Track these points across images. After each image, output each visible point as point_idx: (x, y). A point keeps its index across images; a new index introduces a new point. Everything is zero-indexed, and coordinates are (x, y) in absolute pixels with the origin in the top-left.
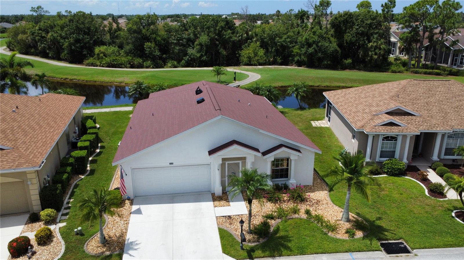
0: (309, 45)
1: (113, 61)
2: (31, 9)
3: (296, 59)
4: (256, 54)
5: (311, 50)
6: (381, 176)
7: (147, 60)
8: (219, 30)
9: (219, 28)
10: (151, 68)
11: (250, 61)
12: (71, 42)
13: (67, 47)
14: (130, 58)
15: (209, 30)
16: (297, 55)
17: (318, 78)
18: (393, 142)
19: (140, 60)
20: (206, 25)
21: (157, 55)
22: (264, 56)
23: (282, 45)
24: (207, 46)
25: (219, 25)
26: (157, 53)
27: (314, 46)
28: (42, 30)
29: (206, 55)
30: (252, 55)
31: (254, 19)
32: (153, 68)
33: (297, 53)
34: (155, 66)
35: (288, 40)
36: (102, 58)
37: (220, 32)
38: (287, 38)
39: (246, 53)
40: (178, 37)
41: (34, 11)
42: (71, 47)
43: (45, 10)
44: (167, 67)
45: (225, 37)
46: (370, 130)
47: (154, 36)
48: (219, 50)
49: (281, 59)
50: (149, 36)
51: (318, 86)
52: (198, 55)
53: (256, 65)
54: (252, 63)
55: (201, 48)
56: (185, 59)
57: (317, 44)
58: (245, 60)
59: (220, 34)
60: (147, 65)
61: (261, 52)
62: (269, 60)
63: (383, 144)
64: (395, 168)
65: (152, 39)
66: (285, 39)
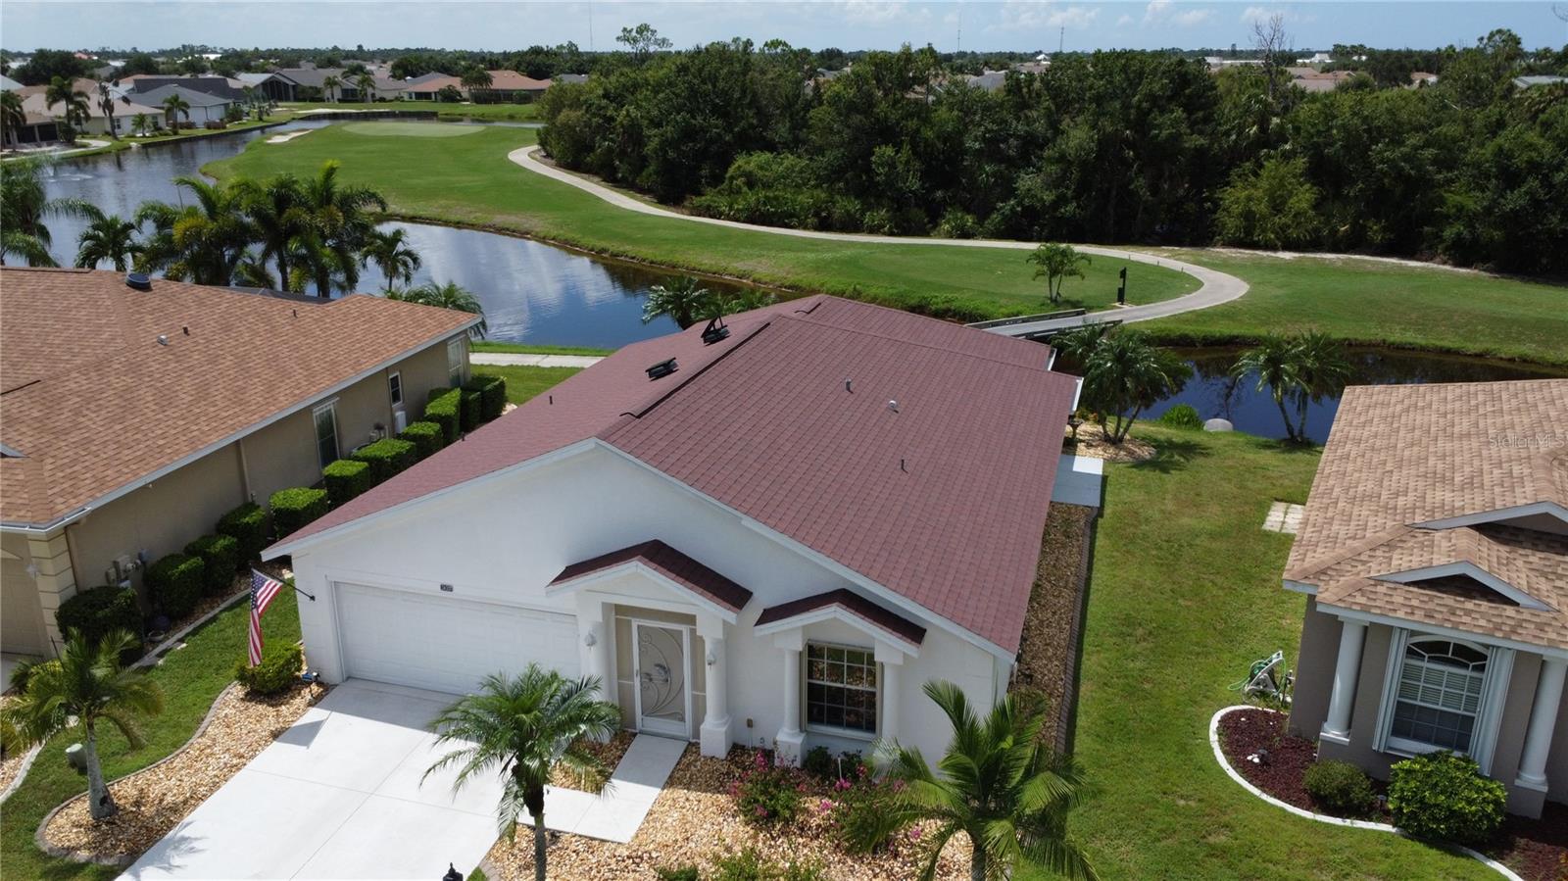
0: (1511, 178)
1: (765, 204)
2: (622, 34)
3: (1449, 233)
4: (1277, 206)
5: (1515, 200)
6: (1360, 824)
7: (880, 205)
8: (1139, 107)
9: (1140, 101)
10: (885, 234)
11: (1249, 232)
12: (667, 138)
13: (655, 151)
14: (823, 195)
15: (1098, 106)
16: (1458, 218)
17: (1494, 320)
18: (1468, 673)
19: (854, 205)
20: (1091, 87)
21: (911, 191)
22: (1311, 213)
23: (1400, 171)
24: (1084, 165)
25: (1143, 89)
26: (914, 184)
27: (1533, 183)
28: (608, 98)
29: (1077, 197)
30: (1262, 208)
31: (1402, 68)
32: (891, 234)
33: (1460, 209)
34: (897, 227)
35: (1429, 153)
36: (739, 192)
37: (1143, 114)
38: (1422, 148)
39: (1237, 197)
40: (989, 131)
41: (628, 40)
42: (666, 151)
43: (659, 36)
44: (939, 236)
45: (1157, 136)
46: (1342, 594)
47: (913, 124)
48: (1131, 181)
49: (1384, 229)
50: (898, 123)
51: (1477, 355)
52: (1048, 197)
53: (1274, 249)
54: (1256, 239)
55: (1065, 171)
56: (1001, 208)
57: (1546, 176)
58: (1231, 224)
59: (1141, 124)
60: (873, 221)
61: (1303, 197)
62: (1334, 232)
63: (1407, 673)
64: (1436, 806)
65: (907, 135)
66: (1416, 148)
